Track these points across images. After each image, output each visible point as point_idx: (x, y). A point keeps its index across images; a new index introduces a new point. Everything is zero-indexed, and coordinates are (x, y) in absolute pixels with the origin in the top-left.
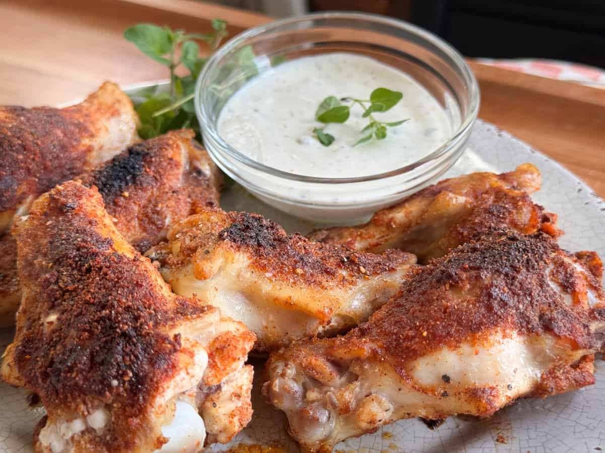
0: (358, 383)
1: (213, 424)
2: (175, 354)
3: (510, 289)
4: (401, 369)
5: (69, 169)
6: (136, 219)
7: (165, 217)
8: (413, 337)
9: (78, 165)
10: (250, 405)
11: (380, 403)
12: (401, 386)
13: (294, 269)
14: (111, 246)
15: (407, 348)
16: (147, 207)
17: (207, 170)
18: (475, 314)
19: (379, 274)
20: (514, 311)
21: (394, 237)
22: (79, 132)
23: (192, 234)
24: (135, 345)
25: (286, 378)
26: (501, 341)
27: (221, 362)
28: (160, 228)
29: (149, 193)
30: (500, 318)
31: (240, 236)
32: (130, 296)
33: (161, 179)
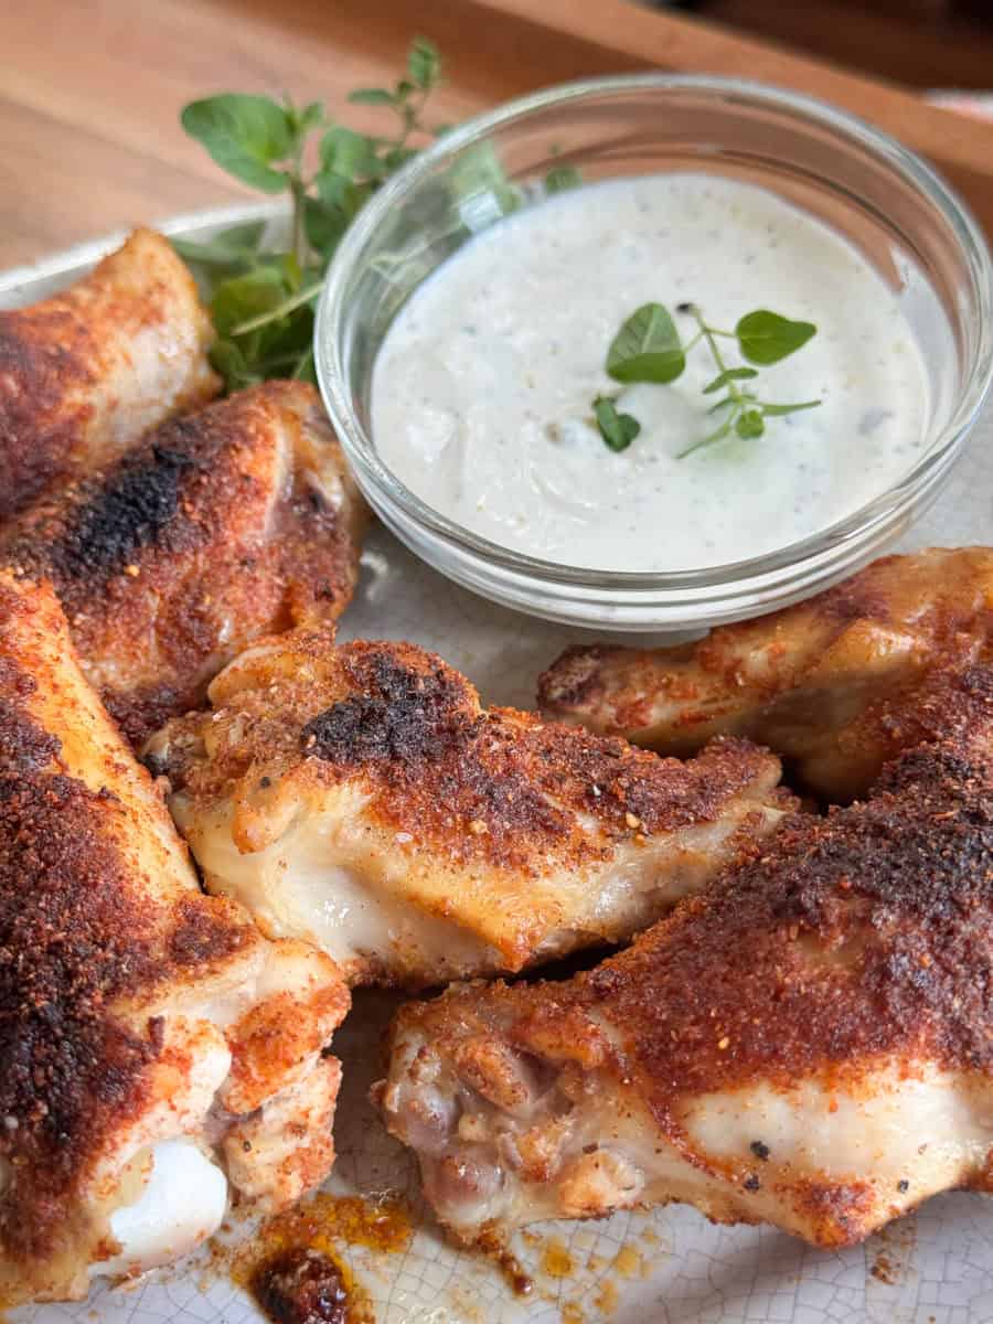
0: (568, 1122)
1: (245, 1181)
2: (144, 1069)
3: (938, 959)
4: (664, 1111)
5: (33, 467)
6: (153, 632)
7: (219, 627)
8: (699, 1044)
9: (55, 454)
10: (328, 1145)
11: (612, 1172)
12: (660, 1144)
13: (467, 822)
14: (55, 755)
15: (683, 1066)
16: (179, 602)
17: (334, 495)
18: (844, 1014)
19: (670, 832)
20: (937, 1015)
21: (739, 705)
22: (59, 378)
23: (248, 715)
24: (57, 1042)
25: (419, 1083)
26: (895, 1086)
27: (260, 1068)
28: (206, 653)
29: (187, 567)
30: (900, 1031)
31: (348, 744)
32: (67, 913)
33: (217, 530)
